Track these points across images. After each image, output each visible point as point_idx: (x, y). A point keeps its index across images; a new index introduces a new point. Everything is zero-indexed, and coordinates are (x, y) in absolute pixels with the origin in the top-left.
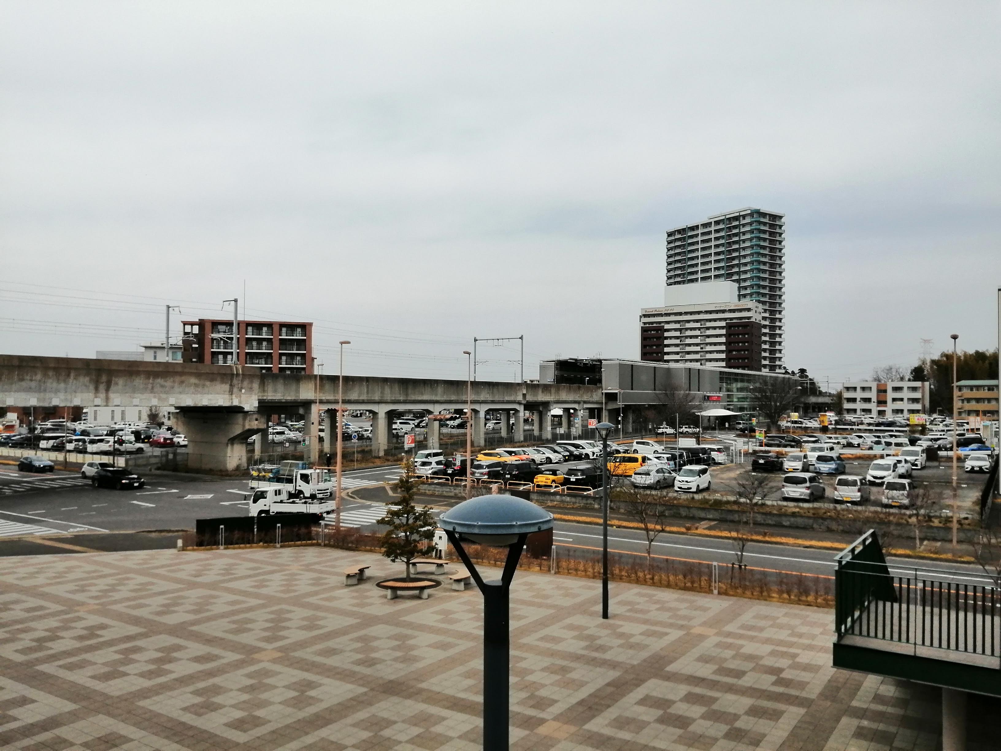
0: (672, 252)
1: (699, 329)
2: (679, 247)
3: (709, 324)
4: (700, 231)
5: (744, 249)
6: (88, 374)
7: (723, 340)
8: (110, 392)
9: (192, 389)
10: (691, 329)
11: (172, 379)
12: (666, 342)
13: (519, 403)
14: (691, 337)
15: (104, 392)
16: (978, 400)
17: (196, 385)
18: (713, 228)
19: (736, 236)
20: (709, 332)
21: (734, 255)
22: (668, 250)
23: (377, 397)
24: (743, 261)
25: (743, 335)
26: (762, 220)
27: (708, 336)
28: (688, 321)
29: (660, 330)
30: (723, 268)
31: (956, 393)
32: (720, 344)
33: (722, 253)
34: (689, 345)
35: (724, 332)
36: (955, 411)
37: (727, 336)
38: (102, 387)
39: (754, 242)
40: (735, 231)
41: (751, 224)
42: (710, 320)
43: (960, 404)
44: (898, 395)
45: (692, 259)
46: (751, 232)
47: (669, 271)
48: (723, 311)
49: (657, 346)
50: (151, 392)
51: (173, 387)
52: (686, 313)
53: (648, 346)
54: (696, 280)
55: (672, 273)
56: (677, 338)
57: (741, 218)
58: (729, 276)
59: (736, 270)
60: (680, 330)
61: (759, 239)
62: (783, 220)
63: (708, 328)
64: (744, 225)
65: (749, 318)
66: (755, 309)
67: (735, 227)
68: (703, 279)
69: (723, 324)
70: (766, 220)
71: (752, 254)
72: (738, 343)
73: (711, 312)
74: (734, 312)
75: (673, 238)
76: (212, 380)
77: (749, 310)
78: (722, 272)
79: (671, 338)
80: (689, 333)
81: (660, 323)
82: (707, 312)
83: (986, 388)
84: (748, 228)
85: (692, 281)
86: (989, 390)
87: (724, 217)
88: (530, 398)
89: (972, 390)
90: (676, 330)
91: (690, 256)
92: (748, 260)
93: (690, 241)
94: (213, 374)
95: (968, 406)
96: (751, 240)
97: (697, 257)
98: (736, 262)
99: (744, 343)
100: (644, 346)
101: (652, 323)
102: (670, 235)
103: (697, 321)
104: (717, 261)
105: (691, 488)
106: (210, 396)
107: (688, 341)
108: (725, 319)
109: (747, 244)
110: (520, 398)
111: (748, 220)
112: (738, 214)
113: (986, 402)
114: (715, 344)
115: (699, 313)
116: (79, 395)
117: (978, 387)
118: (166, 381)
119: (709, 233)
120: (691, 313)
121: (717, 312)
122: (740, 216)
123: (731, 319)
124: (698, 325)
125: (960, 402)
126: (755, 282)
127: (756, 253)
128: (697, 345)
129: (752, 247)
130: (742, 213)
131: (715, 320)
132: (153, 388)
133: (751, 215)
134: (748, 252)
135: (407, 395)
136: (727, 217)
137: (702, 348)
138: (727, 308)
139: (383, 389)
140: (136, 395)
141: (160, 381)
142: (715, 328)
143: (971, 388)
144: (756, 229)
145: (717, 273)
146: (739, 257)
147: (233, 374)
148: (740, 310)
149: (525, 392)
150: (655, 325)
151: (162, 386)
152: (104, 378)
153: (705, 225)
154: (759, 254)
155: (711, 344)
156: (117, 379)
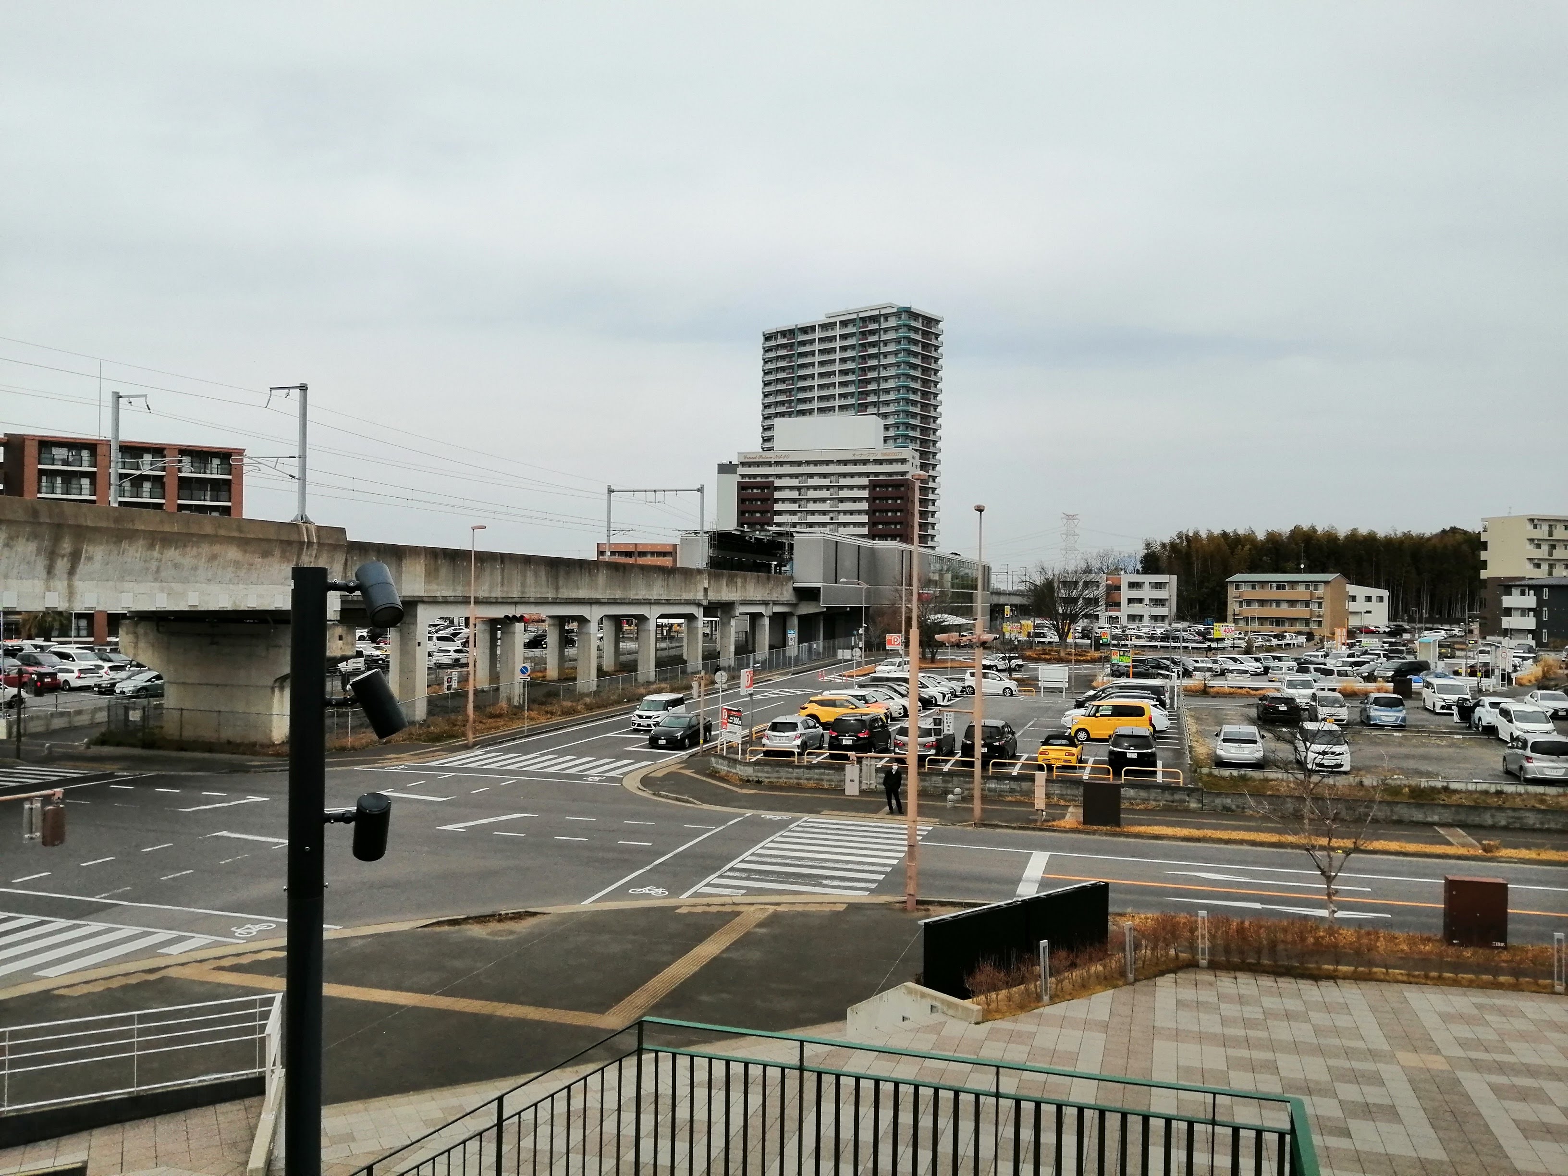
0: (770, 366)
1: (828, 488)
2: (783, 358)
3: (843, 482)
4: (818, 334)
5: (885, 367)
6: (34, 536)
7: (865, 506)
8: (77, 577)
9: (229, 573)
10: (816, 488)
11: (195, 551)
12: (777, 507)
13: (699, 605)
14: (815, 500)
15: (65, 576)
16: (1262, 603)
17: (237, 564)
18: (838, 331)
19: (874, 346)
20: (844, 494)
21: (871, 375)
22: (766, 362)
23: (516, 594)
24: (884, 386)
25: (895, 499)
26: (914, 324)
27: (842, 500)
28: (811, 476)
29: (768, 488)
30: (852, 394)
31: (1232, 592)
32: (859, 512)
33: (853, 371)
34: (813, 513)
35: (865, 494)
36: (1230, 618)
37: (871, 500)
38: (62, 565)
39: (901, 357)
40: (871, 339)
41: (896, 329)
42: (844, 475)
43: (1236, 607)
44: (1135, 594)
45: (804, 378)
46: (898, 341)
47: (766, 396)
48: (865, 462)
49: (763, 513)
50: (156, 580)
51: (195, 568)
52: (808, 463)
53: (748, 512)
54: (810, 412)
55: (771, 399)
56: (794, 501)
57: (882, 319)
58: (862, 408)
59: (872, 398)
60: (799, 489)
61: (910, 353)
62: (940, 326)
63: (841, 488)
64: (886, 330)
65: (903, 474)
66: (911, 460)
67: (873, 332)
68: (821, 410)
69: (865, 481)
70: (918, 325)
71: (898, 376)
72: (887, 511)
73: (845, 462)
74: (881, 464)
75: (772, 343)
76: (265, 554)
77: (903, 461)
78: (851, 401)
79: (783, 500)
80: (812, 494)
81: (767, 476)
82: (839, 462)
83: (1274, 585)
84: (892, 335)
85: (802, 413)
86: (1278, 588)
87: (854, 316)
88: (713, 596)
89: (1254, 588)
90: (791, 488)
91: (801, 373)
92: (891, 384)
93: (802, 349)
94: (269, 541)
95: (1247, 611)
96: (896, 353)
97: (812, 376)
98: (872, 387)
99: (895, 511)
100: (741, 513)
101: (755, 476)
102: (768, 338)
103: (825, 476)
104: (843, 384)
105: (1341, 765)
106: (260, 589)
107: (811, 506)
108: (867, 475)
109: (891, 360)
110: (700, 596)
111: (892, 322)
112: (876, 313)
113: (1274, 605)
114: (852, 512)
115: (827, 463)
116: (13, 582)
117: (1263, 584)
118: (184, 555)
119: (832, 339)
120: (816, 463)
121: (855, 462)
122: (881, 315)
123: (877, 474)
124: (826, 482)
125: (1238, 604)
126: (902, 419)
127: (903, 374)
128: (824, 513)
129: (898, 365)
130: (883, 312)
131: (852, 475)
132: (158, 570)
133: (898, 314)
134: (892, 372)
135: (557, 589)
136: (862, 315)
137: (832, 519)
138: (871, 458)
139: (524, 576)
140: (127, 585)
141: (172, 553)
142: (851, 487)
143: (1253, 585)
144: (904, 338)
145: (843, 402)
146: (877, 380)
147: (302, 543)
148: (891, 462)
149: (706, 586)
150: (759, 479)
151: (176, 566)
152: (66, 546)
153: (824, 327)
154: (908, 376)
155: (845, 512)
156: (91, 549)
